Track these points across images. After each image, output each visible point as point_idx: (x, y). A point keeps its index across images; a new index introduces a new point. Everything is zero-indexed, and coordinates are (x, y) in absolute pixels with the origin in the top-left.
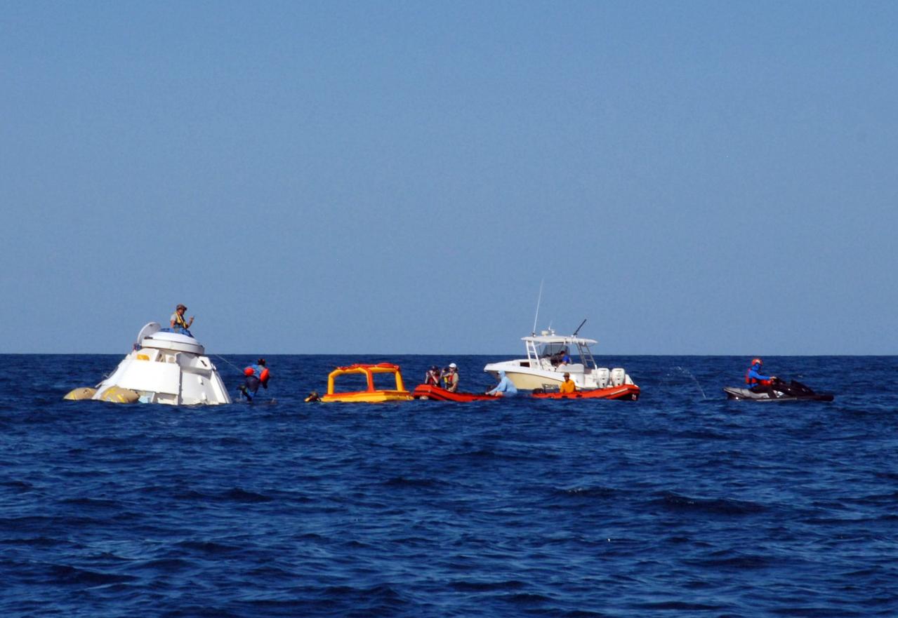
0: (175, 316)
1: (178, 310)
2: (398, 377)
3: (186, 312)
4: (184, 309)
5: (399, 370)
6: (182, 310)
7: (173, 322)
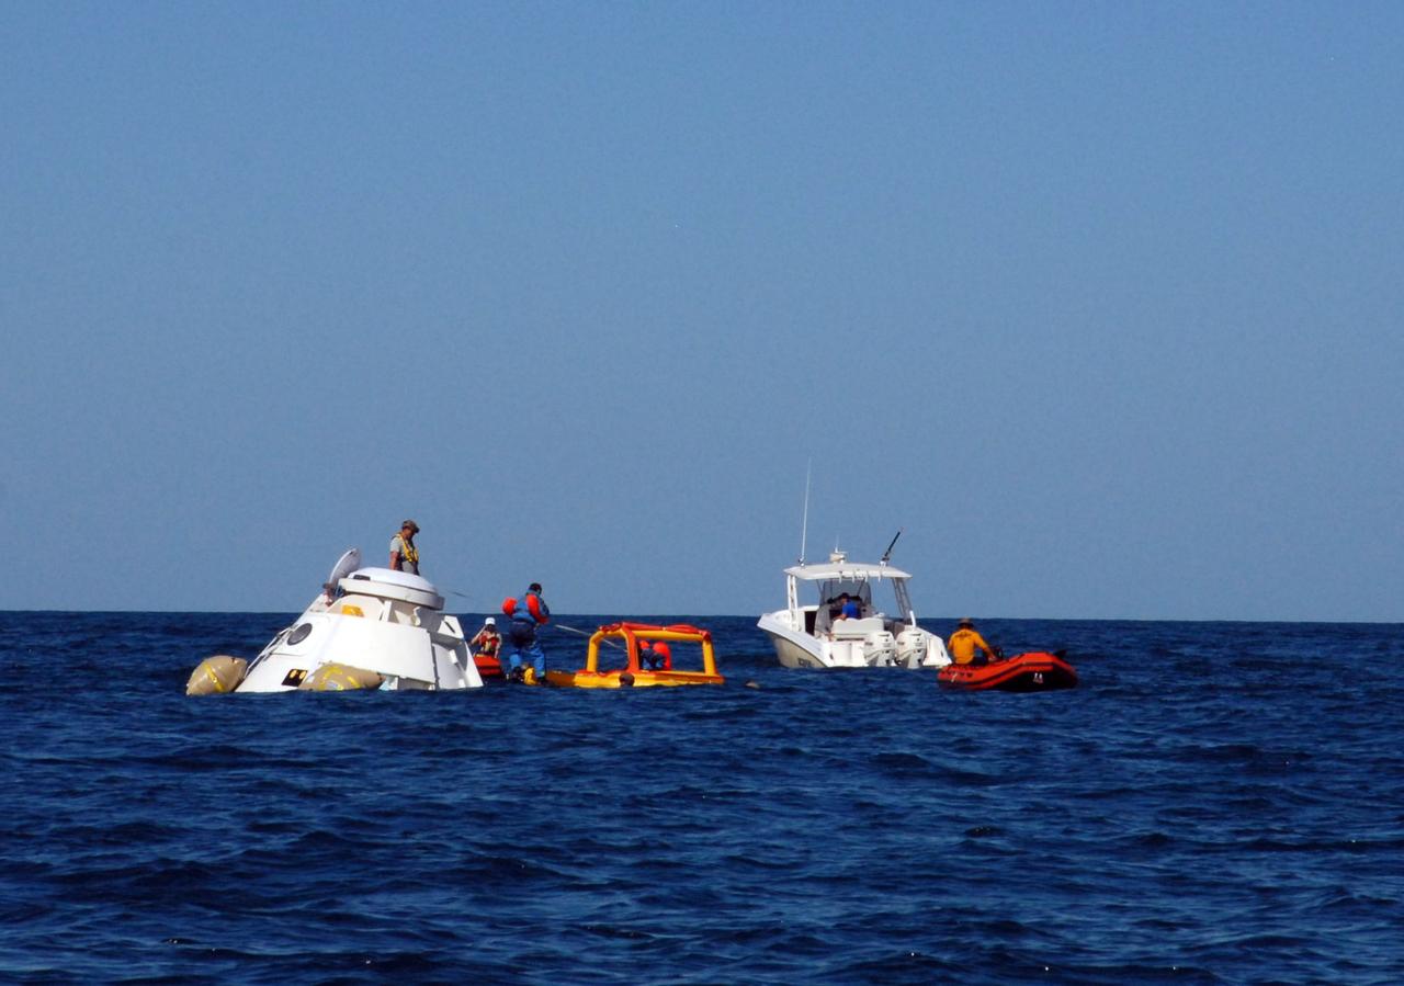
0: (397, 543)
1: (404, 528)
2: (707, 649)
3: (416, 534)
4: (415, 530)
5: (707, 638)
6: (411, 530)
7: (395, 555)
